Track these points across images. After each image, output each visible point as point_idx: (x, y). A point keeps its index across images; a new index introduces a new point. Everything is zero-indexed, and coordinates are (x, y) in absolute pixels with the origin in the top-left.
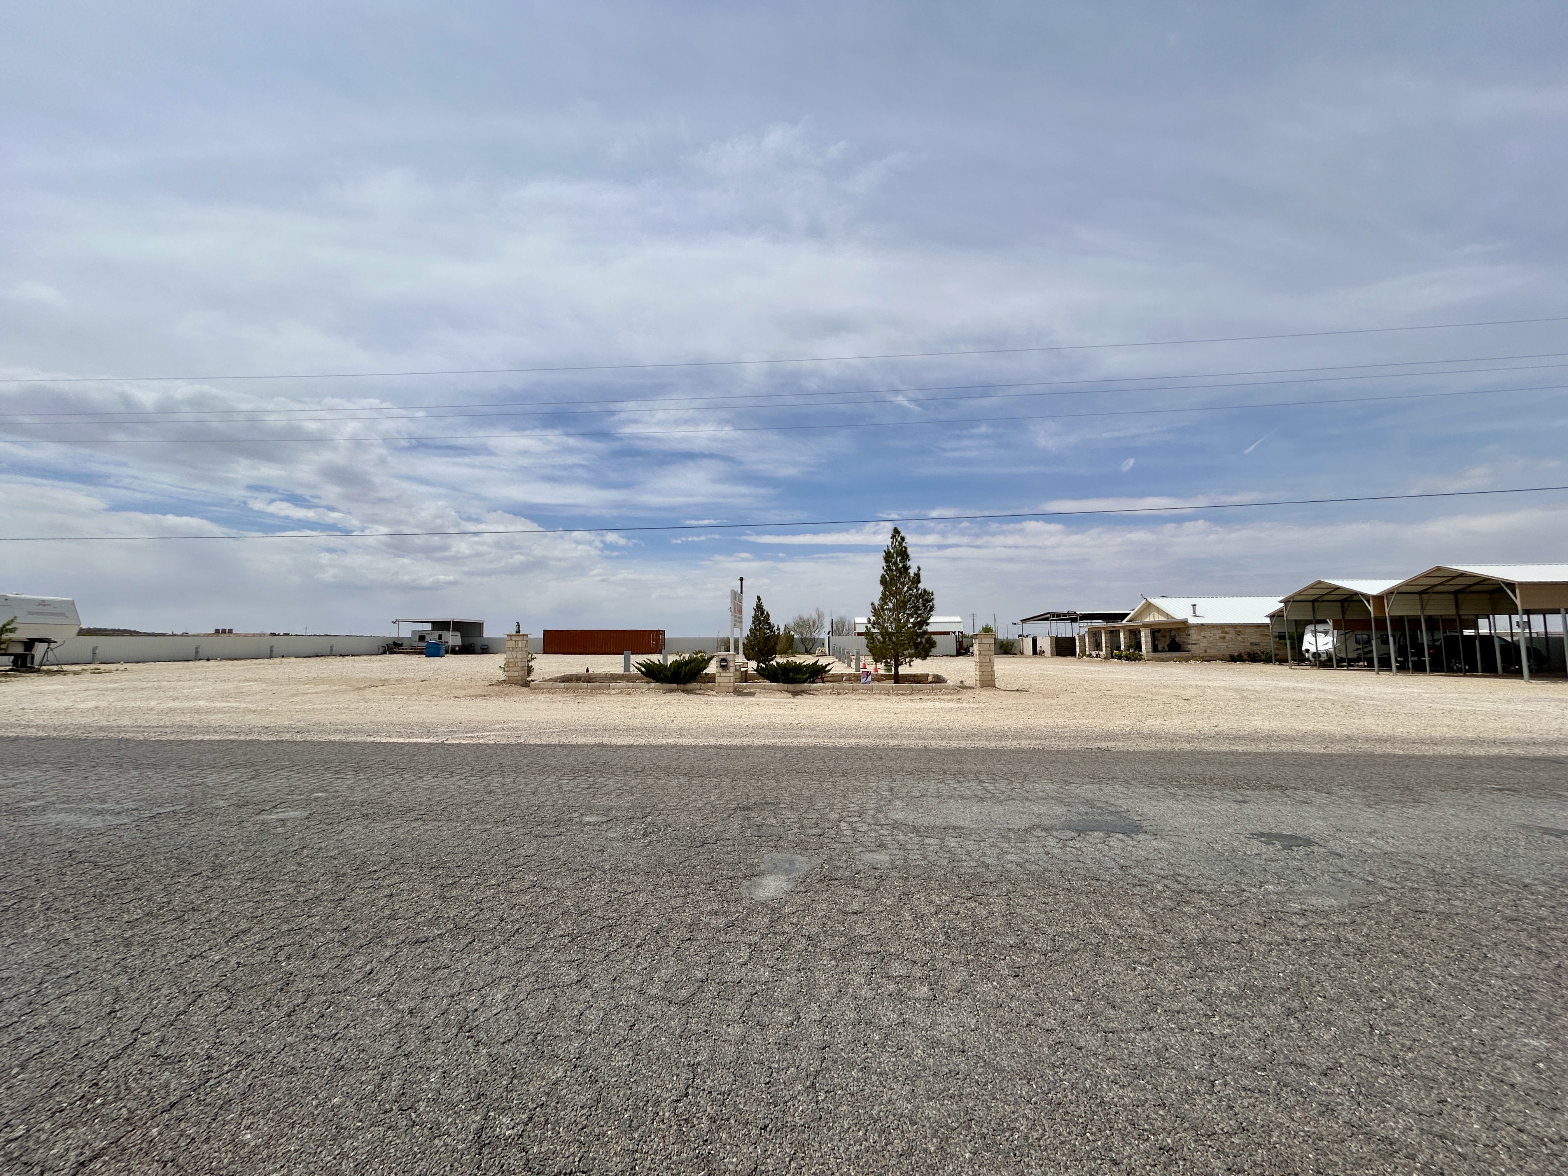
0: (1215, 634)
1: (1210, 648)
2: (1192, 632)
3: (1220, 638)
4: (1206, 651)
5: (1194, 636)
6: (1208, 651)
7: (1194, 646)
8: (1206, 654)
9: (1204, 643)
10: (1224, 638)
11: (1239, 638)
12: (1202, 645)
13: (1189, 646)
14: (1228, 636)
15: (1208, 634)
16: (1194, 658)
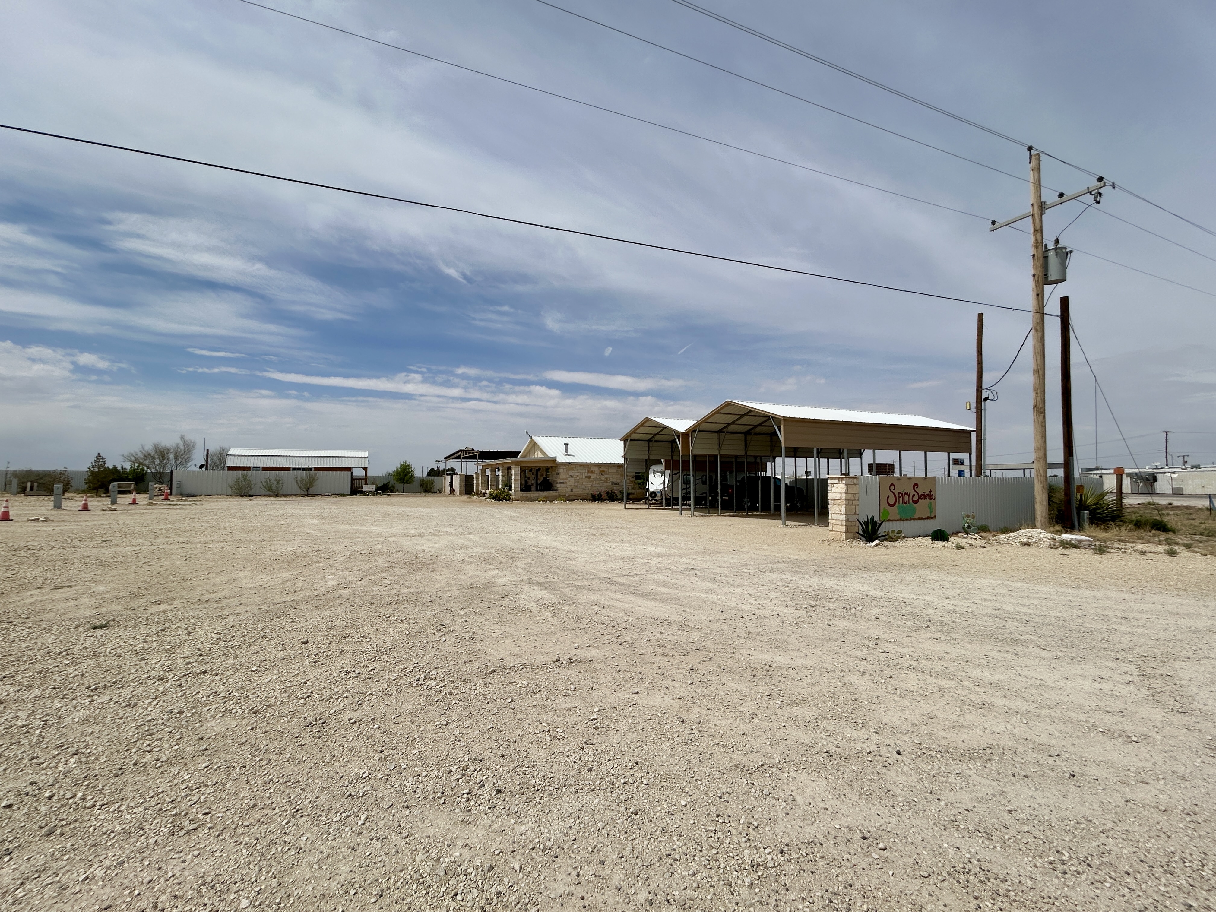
0: (581, 474)
1: (577, 487)
2: (561, 470)
3: (586, 477)
4: (572, 491)
5: (563, 474)
6: (574, 490)
7: (562, 485)
8: (572, 493)
9: (571, 483)
10: (590, 477)
11: (603, 478)
12: (569, 484)
13: (558, 485)
14: (593, 476)
15: (575, 473)
16: (559, 497)
